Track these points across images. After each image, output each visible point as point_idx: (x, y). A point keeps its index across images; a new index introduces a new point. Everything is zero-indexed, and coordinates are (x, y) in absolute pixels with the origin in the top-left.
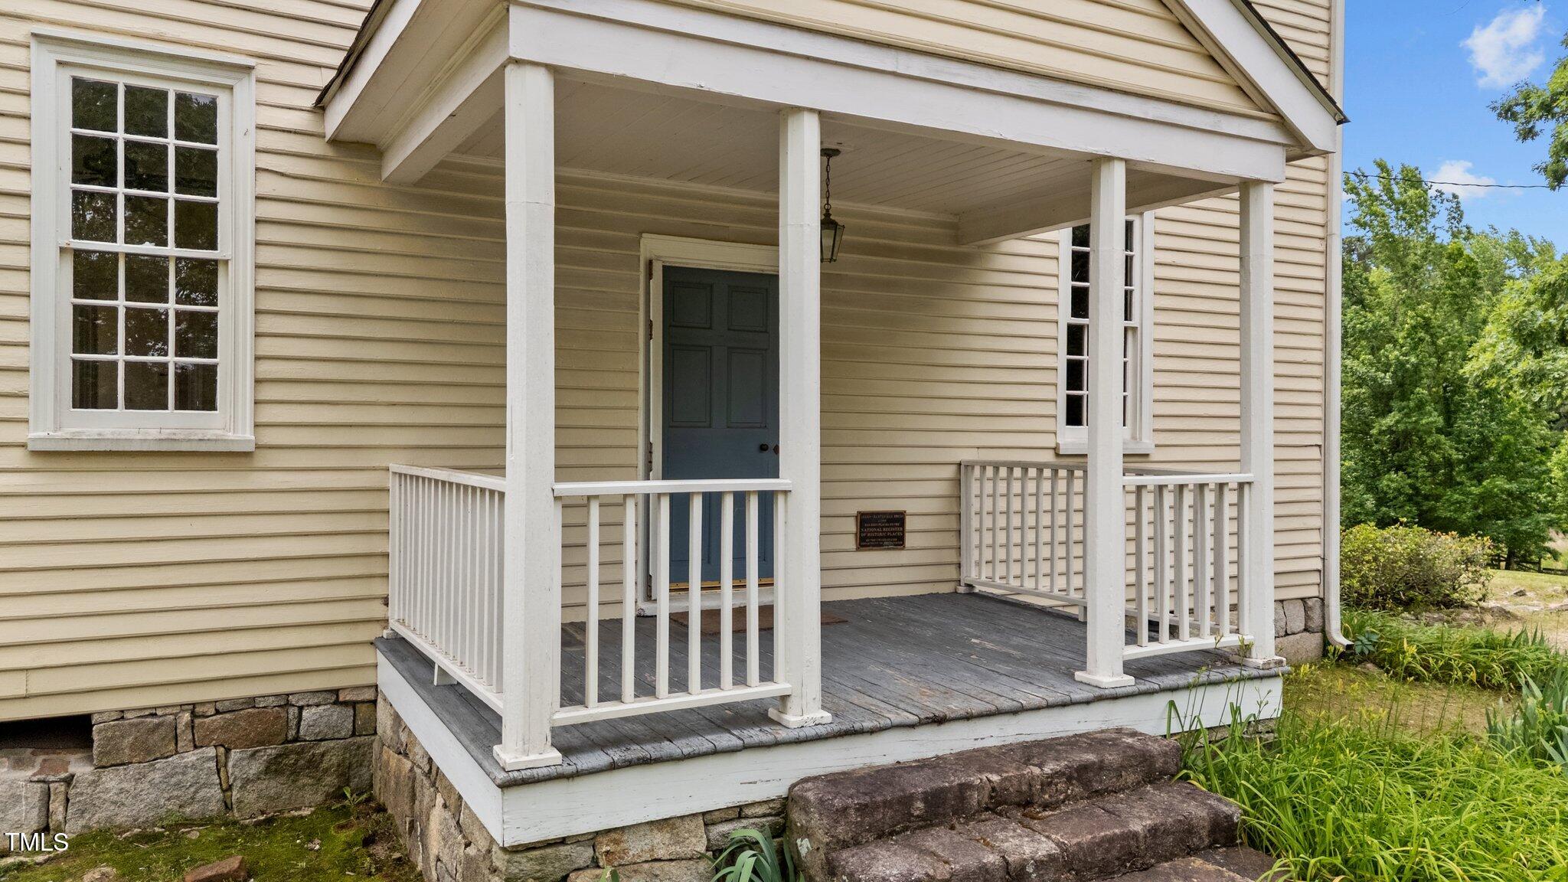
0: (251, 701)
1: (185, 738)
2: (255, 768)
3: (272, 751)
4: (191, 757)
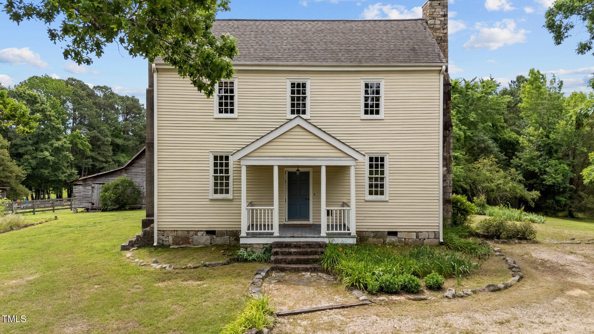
0: (233, 231)
1: (226, 234)
2: (233, 239)
3: (235, 237)
4: (226, 237)
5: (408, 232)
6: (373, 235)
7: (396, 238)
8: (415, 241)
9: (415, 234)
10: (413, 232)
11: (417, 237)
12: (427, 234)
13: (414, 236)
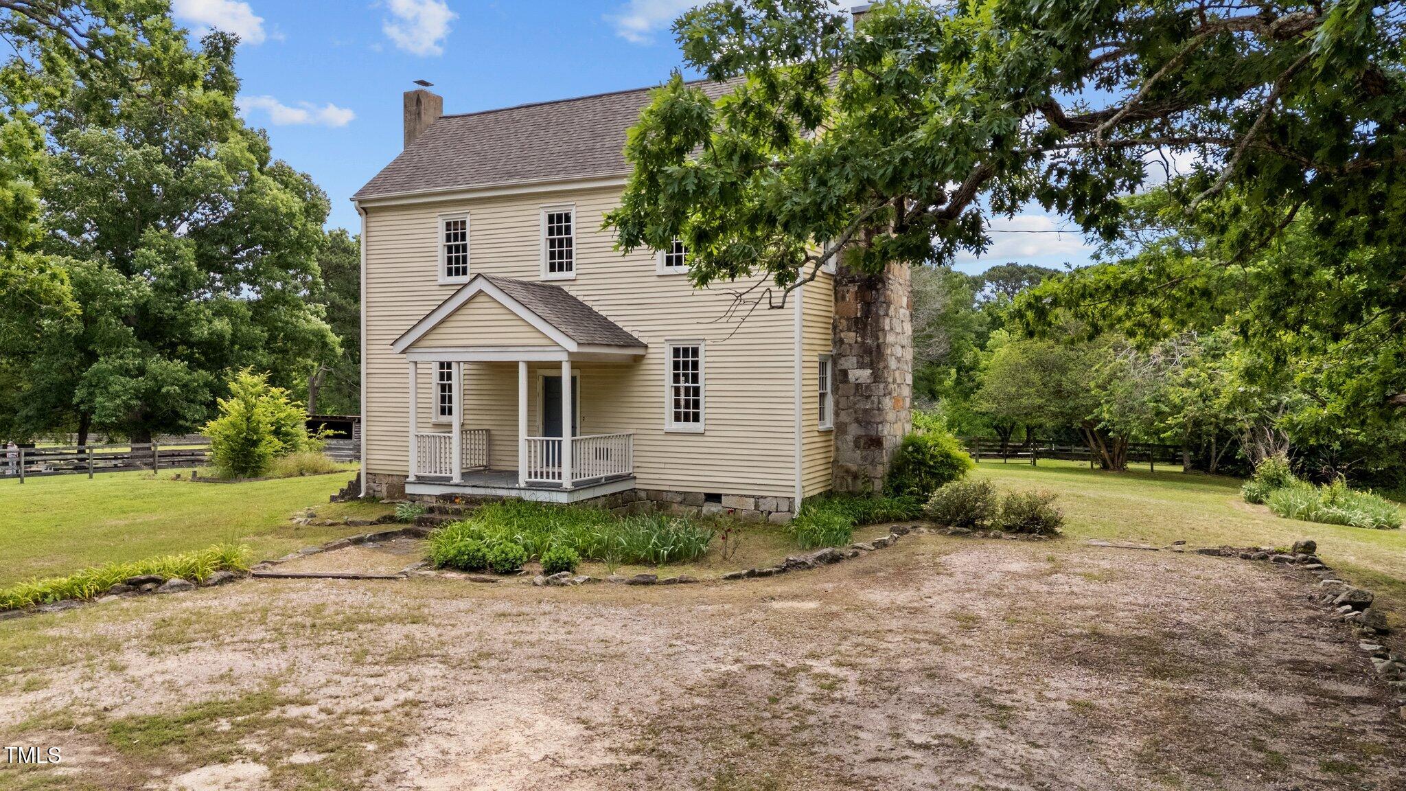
5: (741, 496)
6: (679, 499)
7: (719, 507)
8: (752, 515)
9: (753, 500)
10: (750, 496)
11: (757, 506)
12: (775, 502)
13: (750, 504)
